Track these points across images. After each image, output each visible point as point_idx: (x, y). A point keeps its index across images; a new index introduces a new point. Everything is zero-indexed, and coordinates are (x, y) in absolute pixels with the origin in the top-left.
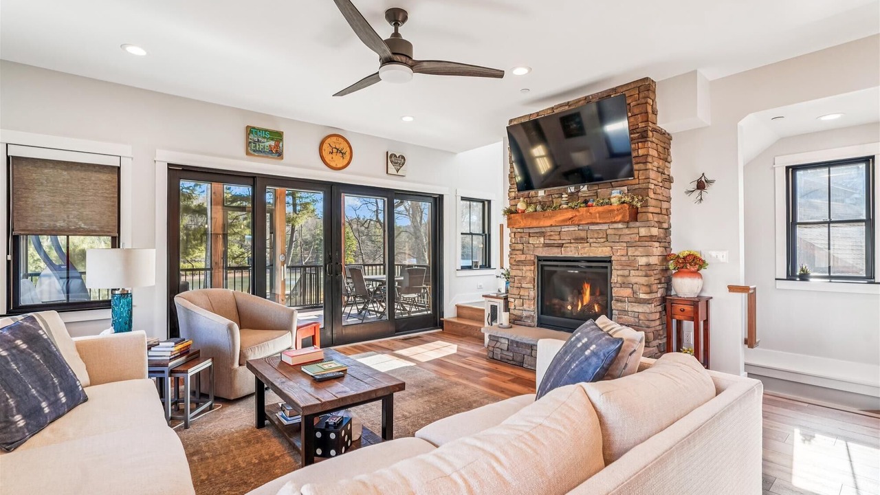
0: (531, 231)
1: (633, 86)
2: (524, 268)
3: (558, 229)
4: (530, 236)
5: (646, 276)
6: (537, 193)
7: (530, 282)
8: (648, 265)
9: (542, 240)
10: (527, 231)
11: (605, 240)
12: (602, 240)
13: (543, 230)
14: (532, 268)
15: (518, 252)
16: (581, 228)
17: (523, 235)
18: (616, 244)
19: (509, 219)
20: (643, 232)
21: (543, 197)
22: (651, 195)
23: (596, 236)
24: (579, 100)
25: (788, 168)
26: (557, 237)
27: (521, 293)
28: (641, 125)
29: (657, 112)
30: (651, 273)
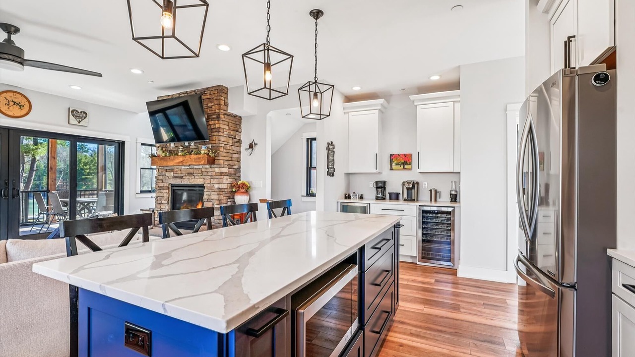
0: (167, 168)
1: (215, 88)
2: (163, 191)
3: (180, 167)
4: (166, 171)
5: (218, 195)
6: (170, 145)
7: (166, 200)
8: (219, 189)
9: (172, 173)
10: (165, 168)
11: (201, 174)
12: (200, 174)
13: (173, 168)
14: (167, 191)
15: (160, 181)
16: (190, 167)
17: (163, 170)
18: (206, 177)
19: (152, 160)
20: (217, 170)
21: (173, 148)
22: (222, 150)
23: (197, 172)
24: (192, 92)
25: (308, 139)
26: (180, 172)
27: (161, 207)
28: (217, 111)
29: (228, 104)
30: (222, 193)
